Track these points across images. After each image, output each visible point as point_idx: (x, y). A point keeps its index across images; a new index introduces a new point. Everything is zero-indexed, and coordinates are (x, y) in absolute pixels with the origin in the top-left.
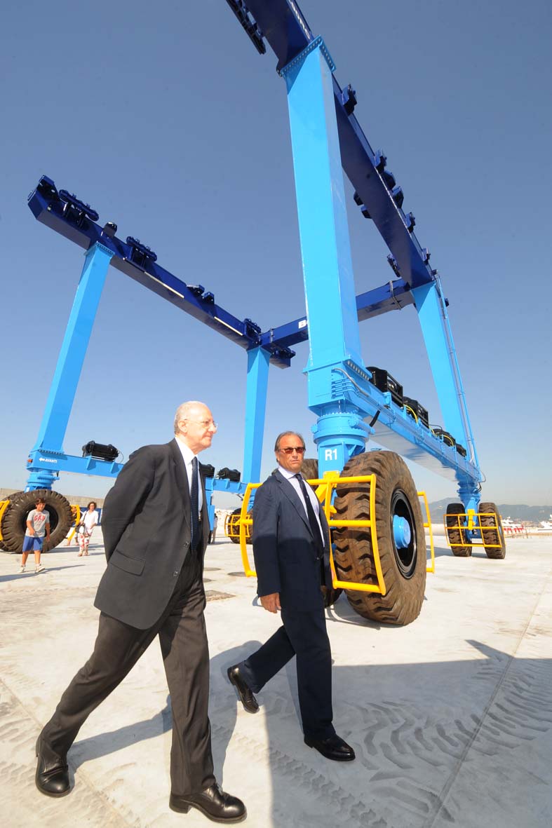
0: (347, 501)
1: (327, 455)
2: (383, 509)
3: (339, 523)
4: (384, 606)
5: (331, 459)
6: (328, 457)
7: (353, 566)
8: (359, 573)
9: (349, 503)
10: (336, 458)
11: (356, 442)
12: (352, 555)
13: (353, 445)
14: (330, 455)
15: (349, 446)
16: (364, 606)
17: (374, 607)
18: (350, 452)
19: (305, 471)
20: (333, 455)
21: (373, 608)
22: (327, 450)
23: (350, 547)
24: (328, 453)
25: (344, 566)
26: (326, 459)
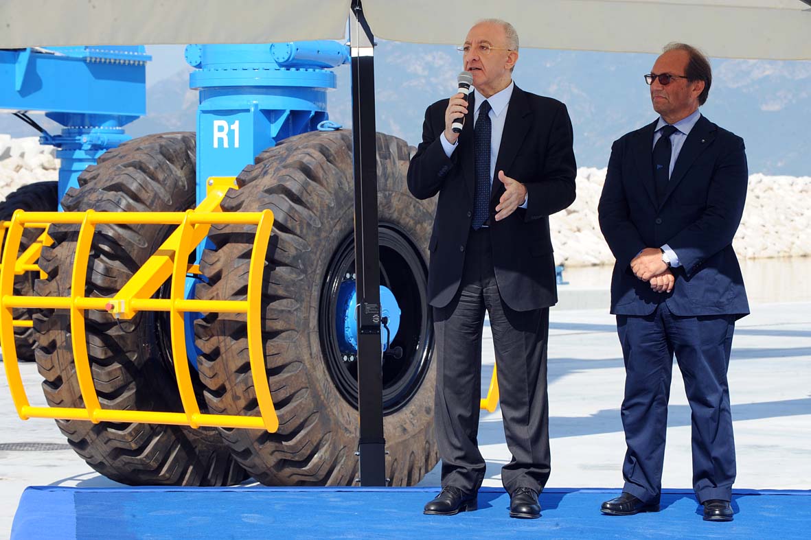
0: (222, 260)
1: (217, 135)
2: (294, 276)
3: (204, 305)
4: (288, 457)
5: (226, 145)
6: (221, 140)
7: (228, 387)
8: (238, 398)
9: (225, 265)
10: (237, 145)
11: (289, 104)
12: (226, 366)
13: (282, 112)
14: (224, 135)
15: (270, 114)
16: (257, 461)
17: (272, 461)
18: (275, 129)
19: (161, 177)
20: (231, 134)
21: (273, 463)
22: (219, 122)
23: (222, 350)
24: (221, 129)
25: (213, 388)
26: (216, 145)
